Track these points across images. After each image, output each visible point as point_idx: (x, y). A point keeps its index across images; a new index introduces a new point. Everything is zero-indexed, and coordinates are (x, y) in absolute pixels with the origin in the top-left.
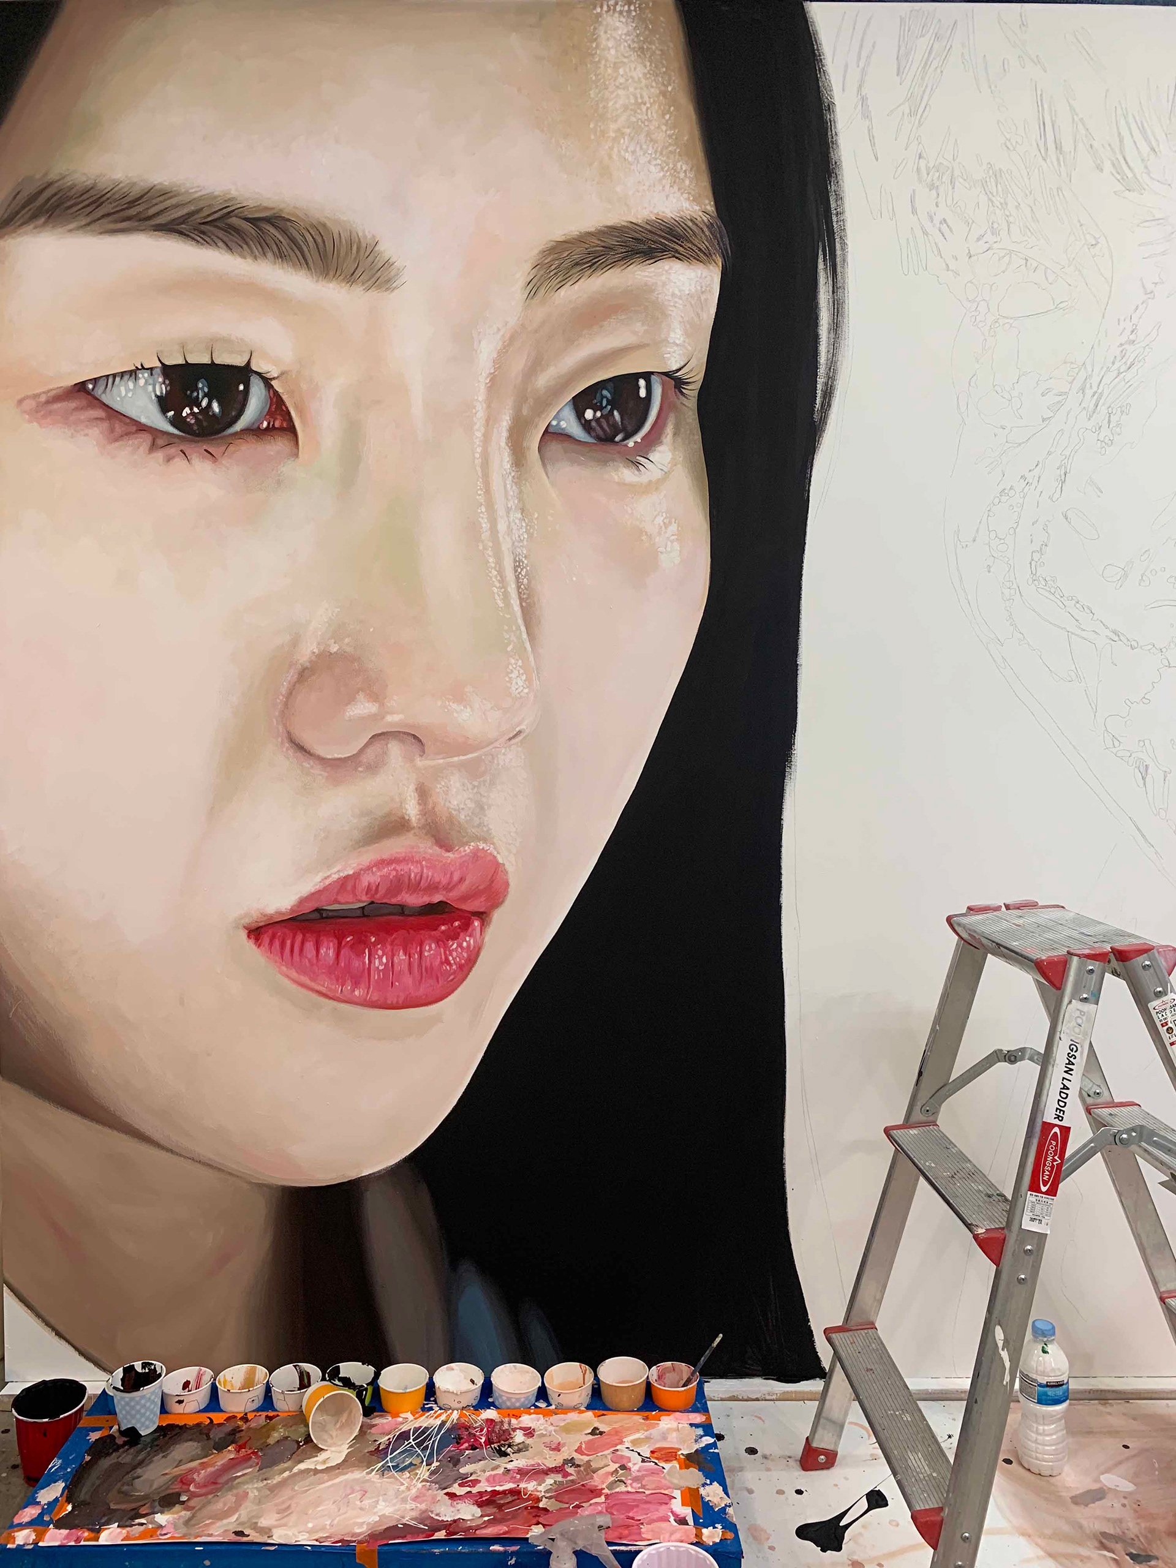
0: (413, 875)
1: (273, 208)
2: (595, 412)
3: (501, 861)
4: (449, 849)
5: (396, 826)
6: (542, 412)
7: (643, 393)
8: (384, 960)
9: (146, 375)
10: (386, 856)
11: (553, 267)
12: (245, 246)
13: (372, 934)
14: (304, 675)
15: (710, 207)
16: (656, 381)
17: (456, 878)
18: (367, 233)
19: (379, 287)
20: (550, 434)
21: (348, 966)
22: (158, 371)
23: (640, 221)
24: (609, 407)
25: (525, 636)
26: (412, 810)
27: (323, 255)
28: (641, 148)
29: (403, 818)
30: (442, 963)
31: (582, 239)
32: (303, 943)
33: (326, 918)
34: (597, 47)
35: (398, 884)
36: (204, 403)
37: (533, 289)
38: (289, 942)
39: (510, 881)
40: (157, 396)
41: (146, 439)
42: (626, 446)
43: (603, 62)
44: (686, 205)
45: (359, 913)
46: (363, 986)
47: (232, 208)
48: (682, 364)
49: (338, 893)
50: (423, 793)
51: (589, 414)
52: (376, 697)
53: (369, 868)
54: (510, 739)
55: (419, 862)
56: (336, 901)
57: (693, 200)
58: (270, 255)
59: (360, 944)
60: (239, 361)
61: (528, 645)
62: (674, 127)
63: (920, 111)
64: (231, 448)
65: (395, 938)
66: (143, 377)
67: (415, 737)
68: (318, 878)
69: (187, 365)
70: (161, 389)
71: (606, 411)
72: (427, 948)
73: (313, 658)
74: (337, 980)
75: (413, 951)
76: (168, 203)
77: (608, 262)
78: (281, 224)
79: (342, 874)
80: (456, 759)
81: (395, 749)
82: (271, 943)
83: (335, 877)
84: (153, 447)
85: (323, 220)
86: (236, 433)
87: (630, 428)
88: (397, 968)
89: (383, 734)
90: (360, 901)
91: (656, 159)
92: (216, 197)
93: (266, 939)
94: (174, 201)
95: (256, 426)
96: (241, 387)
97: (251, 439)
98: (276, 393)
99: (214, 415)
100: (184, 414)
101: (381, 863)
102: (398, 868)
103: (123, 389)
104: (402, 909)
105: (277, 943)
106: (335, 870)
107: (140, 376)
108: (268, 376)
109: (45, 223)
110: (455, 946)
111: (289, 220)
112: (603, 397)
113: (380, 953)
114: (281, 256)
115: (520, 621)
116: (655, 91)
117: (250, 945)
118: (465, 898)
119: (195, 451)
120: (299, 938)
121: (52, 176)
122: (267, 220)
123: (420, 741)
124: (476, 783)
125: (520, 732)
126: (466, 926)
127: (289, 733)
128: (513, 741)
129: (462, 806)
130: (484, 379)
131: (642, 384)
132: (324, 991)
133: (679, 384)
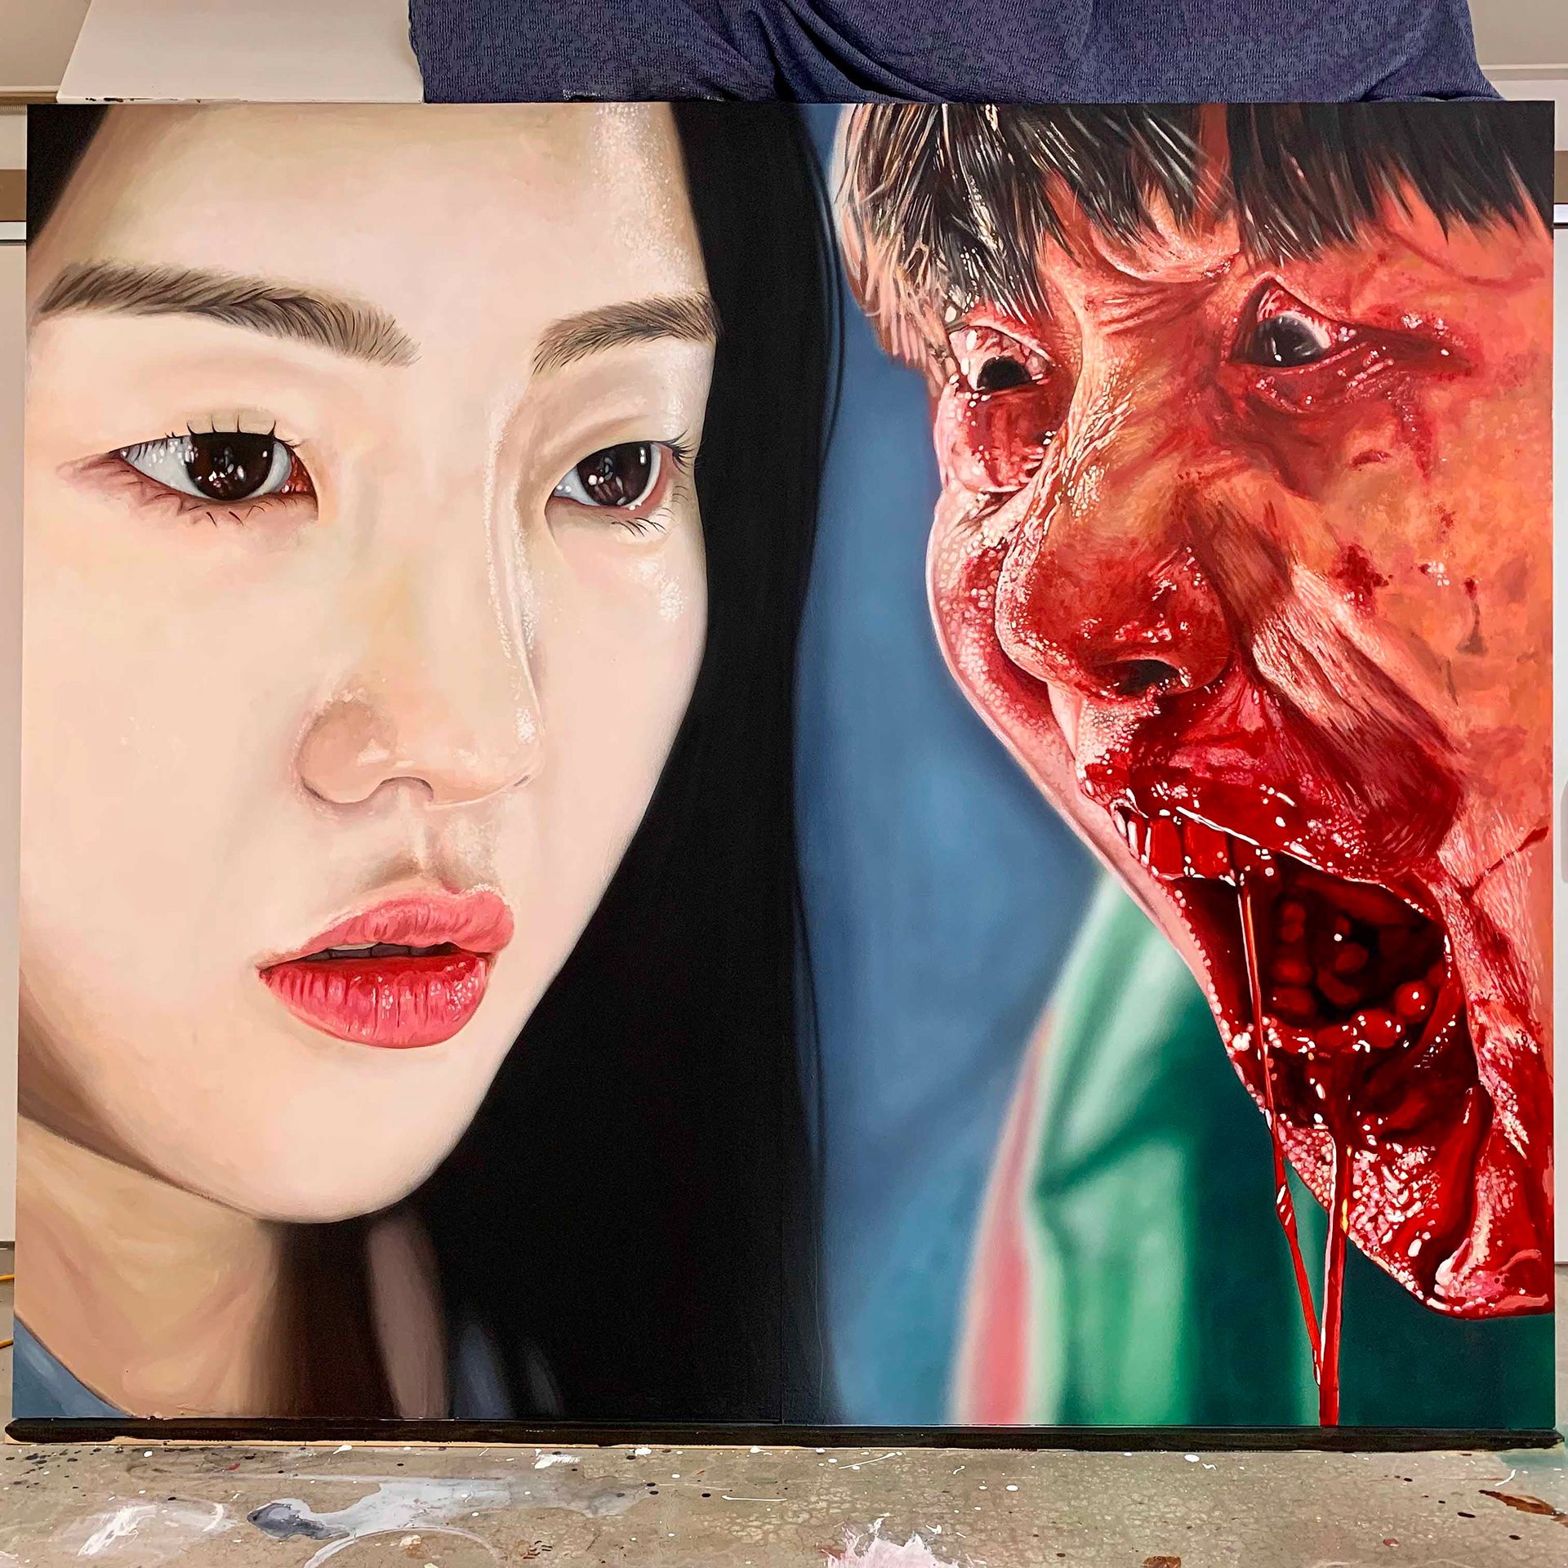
0: (420, 918)
1: (298, 291)
2: (598, 478)
3: (506, 903)
4: (455, 891)
5: (403, 869)
6: (549, 478)
7: (643, 460)
8: (391, 1000)
9: (176, 443)
10: (394, 898)
11: (558, 344)
12: (271, 325)
13: (380, 975)
14: (319, 723)
15: (705, 289)
16: (655, 448)
17: (462, 920)
18: (385, 313)
19: (396, 362)
20: (556, 498)
21: (355, 1006)
22: (187, 440)
23: (639, 302)
24: (611, 474)
25: (531, 685)
26: (420, 854)
27: (344, 334)
28: (640, 235)
29: (411, 861)
30: (447, 1003)
31: (586, 318)
32: (312, 983)
33: (336, 958)
34: (600, 144)
35: (406, 926)
36: (230, 470)
37: (540, 364)
38: (299, 982)
39: (515, 922)
40: (185, 462)
41: (175, 502)
42: (628, 509)
43: (605, 158)
44: (683, 286)
45: (367, 954)
46: (369, 1025)
47: (260, 291)
48: (680, 434)
49: (347, 934)
50: (432, 839)
51: (593, 480)
52: (386, 745)
53: (377, 910)
54: (516, 785)
55: (426, 904)
56: (345, 942)
57: (689, 283)
58: (294, 333)
59: (368, 984)
60: (264, 430)
61: (534, 695)
62: (670, 216)
64: (255, 511)
65: (402, 979)
66: (174, 445)
67: (424, 782)
68: (330, 917)
69: (215, 433)
70: (190, 456)
71: (608, 477)
72: (433, 988)
73: (328, 707)
74: (345, 1020)
75: (418, 992)
76: (202, 287)
77: (610, 340)
78: (305, 305)
79: (352, 916)
80: (462, 804)
81: (404, 794)
82: (281, 984)
83: (346, 918)
84: (181, 509)
85: (344, 301)
86: (259, 497)
87: (630, 493)
88: (403, 1008)
89: (391, 780)
90: (369, 942)
91: (653, 244)
92: (245, 281)
93: (277, 978)
94: (207, 285)
95: (278, 490)
96: (265, 454)
97: (273, 501)
98: (298, 460)
99: (239, 479)
100: (211, 479)
101: (389, 905)
102: (406, 910)
103: (154, 456)
104: (409, 950)
105: (287, 982)
106: (344, 911)
107: (171, 444)
108: (290, 444)
109: (88, 305)
110: (460, 986)
111: (312, 301)
112: (605, 464)
113: (387, 992)
114: (305, 333)
115: (527, 673)
116: (653, 183)
117: (261, 984)
118: (470, 939)
119: (221, 513)
120: (309, 977)
121: (96, 262)
122: (292, 301)
123: (428, 786)
124: (482, 827)
125: (526, 778)
126: (471, 967)
127: (303, 779)
128: (519, 787)
129: (468, 850)
130: (493, 447)
131: (643, 452)
132: (332, 1029)
133: (677, 452)
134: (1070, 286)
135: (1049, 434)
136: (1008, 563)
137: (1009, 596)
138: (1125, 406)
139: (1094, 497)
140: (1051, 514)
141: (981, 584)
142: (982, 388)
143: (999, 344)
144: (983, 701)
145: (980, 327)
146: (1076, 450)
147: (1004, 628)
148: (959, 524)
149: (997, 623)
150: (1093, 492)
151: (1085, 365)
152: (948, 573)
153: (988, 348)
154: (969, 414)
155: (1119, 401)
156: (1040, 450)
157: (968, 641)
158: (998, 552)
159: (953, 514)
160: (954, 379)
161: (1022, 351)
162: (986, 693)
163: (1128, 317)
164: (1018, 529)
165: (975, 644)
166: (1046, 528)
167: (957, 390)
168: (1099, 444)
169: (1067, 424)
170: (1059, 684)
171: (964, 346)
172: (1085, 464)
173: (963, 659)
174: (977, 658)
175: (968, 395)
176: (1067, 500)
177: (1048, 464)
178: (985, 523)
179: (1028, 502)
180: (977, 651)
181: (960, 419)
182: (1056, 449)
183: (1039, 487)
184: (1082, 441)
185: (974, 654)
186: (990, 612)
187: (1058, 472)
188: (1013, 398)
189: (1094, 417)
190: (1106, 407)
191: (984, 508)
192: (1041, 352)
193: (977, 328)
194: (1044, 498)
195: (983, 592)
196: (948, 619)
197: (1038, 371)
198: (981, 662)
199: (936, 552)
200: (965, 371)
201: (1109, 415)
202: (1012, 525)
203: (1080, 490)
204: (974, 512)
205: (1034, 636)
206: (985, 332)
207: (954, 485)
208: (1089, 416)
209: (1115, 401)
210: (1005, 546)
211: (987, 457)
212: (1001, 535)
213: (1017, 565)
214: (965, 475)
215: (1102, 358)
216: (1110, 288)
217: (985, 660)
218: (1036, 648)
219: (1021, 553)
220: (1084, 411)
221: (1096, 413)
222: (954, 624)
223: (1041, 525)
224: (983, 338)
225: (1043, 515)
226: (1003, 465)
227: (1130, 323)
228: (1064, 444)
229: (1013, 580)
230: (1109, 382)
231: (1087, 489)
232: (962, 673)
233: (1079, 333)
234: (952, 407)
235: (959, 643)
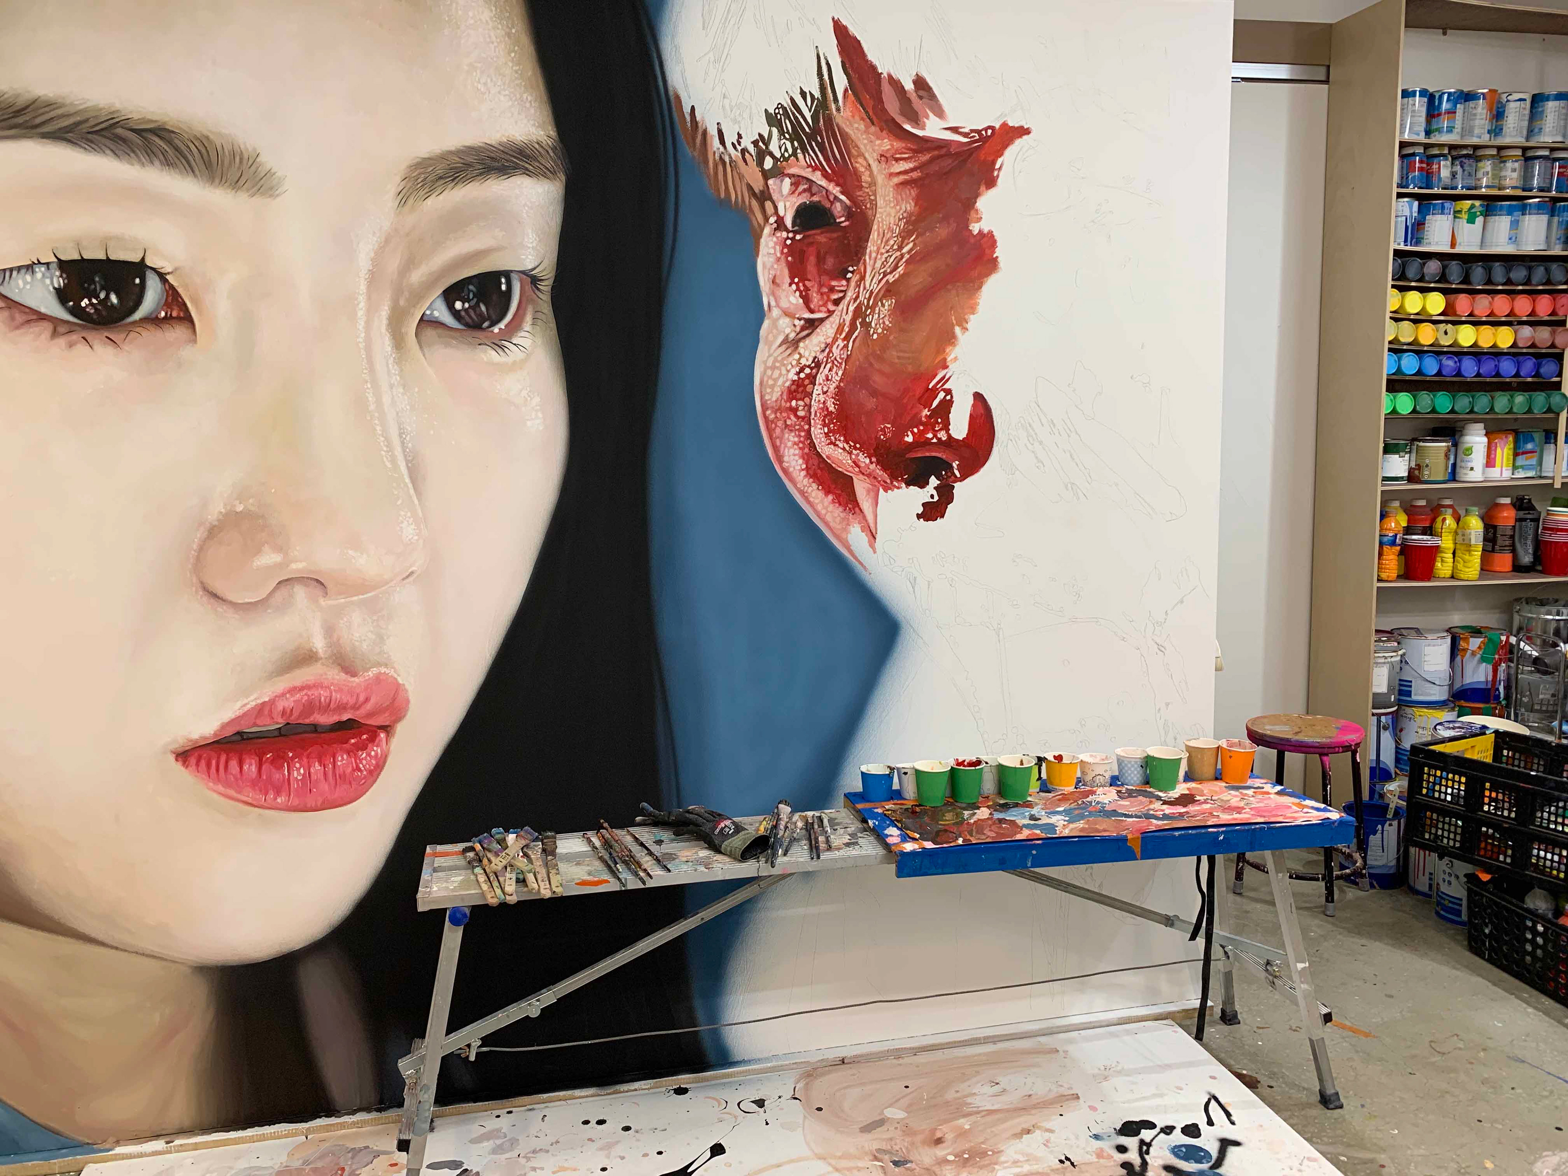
0: (323, 699)
1: (156, 121)
2: (463, 304)
3: (401, 682)
4: (354, 674)
5: (306, 658)
6: (418, 303)
7: (504, 287)
8: (302, 771)
9: (43, 269)
10: (298, 683)
11: (420, 180)
12: (132, 155)
13: (291, 750)
14: (213, 532)
15: (553, 133)
16: (514, 276)
17: (362, 698)
18: (248, 146)
19: (263, 194)
20: (425, 322)
21: (270, 778)
22: (54, 266)
23: (493, 143)
24: (475, 300)
25: (412, 491)
26: (319, 644)
27: (208, 165)
28: (491, 80)
29: (311, 651)
30: (354, 770)
31: (443, 157)
32: (227, 762)
33: (248, 739)
35: (310, 707)
36: (102, 295)
37: (403, 198)
38: (214, 762)
39: (410, 698)
40: (55, 288)
41: (48, 327)
42: (492, 332)
43: (454, 5)
44: (533, 130)
45: (276, 733)
46: (284, 794)
47: (117, 120)
48: (537, 264)
49: (256, 718)
50: (329, 630)
51: (458, 305)
52: (279, 549)
53: (283, 695)
54: (404, 579)
55: (329, 687)
56: (255, 725)
57: (538, 127)
58: (157, 163)
59: (279, 760)
60: (135, 258)
61: (416, 502)
62: (519, 64)
63: (723, 60)
64: (132, 335)
65: (310, 753)
66: (40, 271)
67: (317, 581)
68: (239, 704)
69: (83, 260)
70: (59, 282)
71: (473, 302)
72: (340, 758)
73: (221, 517)
74: (261, 791)
75: (326, 763)
76: (52, 114)
77: (468, 176)
78: (166, 135)
79: (259, 701)
80: (355, 598)
81: (300, 593)
82: (197, 765)
83: (254, 704)
84: (55, 334)
85: (206, 133)
86: (135, 322)
87: (494, 317)
88: (314, 777)
89: (287, 580)
90: (277, 723)
91: (504, 90)
92: (101, 109)
93: (193, 760)
94: (59, 112)
95: (154, 316)
96: (137, 281)
97: (149, 326)
98: (172, 287)
99: (112, 305)
100: (83, 304)
101: (293, 690)
102: (310, 693)
103: (20, 282)
104: (315, 728)
105: (203, 763)
106: (252, 698)
107: (37, 270)
108: (162, 271)
110: (364, 755)
111: (173, 132)
112: (469, 291)
113: (298, 765)
114: (168, 163)
115: (407, 480)
116: (500, 32)
117: (178, 767)
118: (371, 715)
119: (97, 338)
120: (223, 758)
122: (153, 131)
123: (322, 584)
124: (375, 618)
125: (412, 573)
126: (373, 738)
127: (202, 583)
128: (407, 581)
129: (363, 638)
130: (363, 274)
131: (503, 280)
132: (250, 801)
133: (535, 281)
134: (866, 141)
135: (851, 269)
136: (820, 378)
137: (821, 406)
138: (911, 245)
139: (887, 323)
140: (854, 337)
141: (799, 396)
142: (796, 228)
143: (809, 190)
144: (802, 493)
145: (793, 175)
146: (872, 283)
147: (818, 432)
148: (780, 346)
149: (812, 429)
150: (887, 318)
151: (879, 210)
152: (772, 387)
153: (800, 194)
154: (786, 250)
155: (906, 241)
156: (844, 283)
157: (790, 444)
158: (812, 369)
159: (775, 338)
160: (772, 220)
161: (828, 197)
162: (804, 486)
163: (912, 170)
164: (827, 350)
165: (796, 447)
166: (850, 348)
167: (775, 229)
168: (891, 278)
169: (865, 260)
170: (861, 477)
171: (781, 191)
172: (880, 295)
173: (786, 459)
174: (797, 458)
175: (784, 234)
176: (866, 325)
177: (850, 294)
178: (801, 344)
179: (835, 327)
180: (797, 452)
181: (779, 255)
182: (856, 282)
183: (844, 313)
184: (877, 275)
185: (794, 455)
186: (807, 419)
187: (858, 301)
188: (821, 238)
189: (886, 255)
190: (895, 247)
191: (800, 332)
192: (843, 197)
193: (790, 176)
194: (847, 323)
195: (801, 403)
196: (773, 426)
197: (841, 214)
198: (800, 461)
199: (762, 369)
200: (781, 213)
201: (898, 253)
202: (823, 346)
203: (876, 316)
204: (792, 336)
205: (842, 438)
206: (797, 180)
207: (776, 312)
208: (882, 254)
209: (902, 242)
210: (817, 364)
211: (802, 288)
212: (813, 355)
213: (828, 380)
214: (784, 304)
215: (892, 205)
216: (898, 144)
217: (804, 459)
218: (844, 449)
219: (830, 370)
220: (878, 249)
221: (888, 252)
222: (778, 431)
223: (846, 346)
224: (795, 185)
225: (847, 338)
226: (815, 295)
227: (915, 175)
228: (863, 278)
229: (825, 393)
230: (897, 225)
231: (882, 316)
232: (785, 471)
233: (873, 183)
234: (771, 244)
235: (783, 446)
